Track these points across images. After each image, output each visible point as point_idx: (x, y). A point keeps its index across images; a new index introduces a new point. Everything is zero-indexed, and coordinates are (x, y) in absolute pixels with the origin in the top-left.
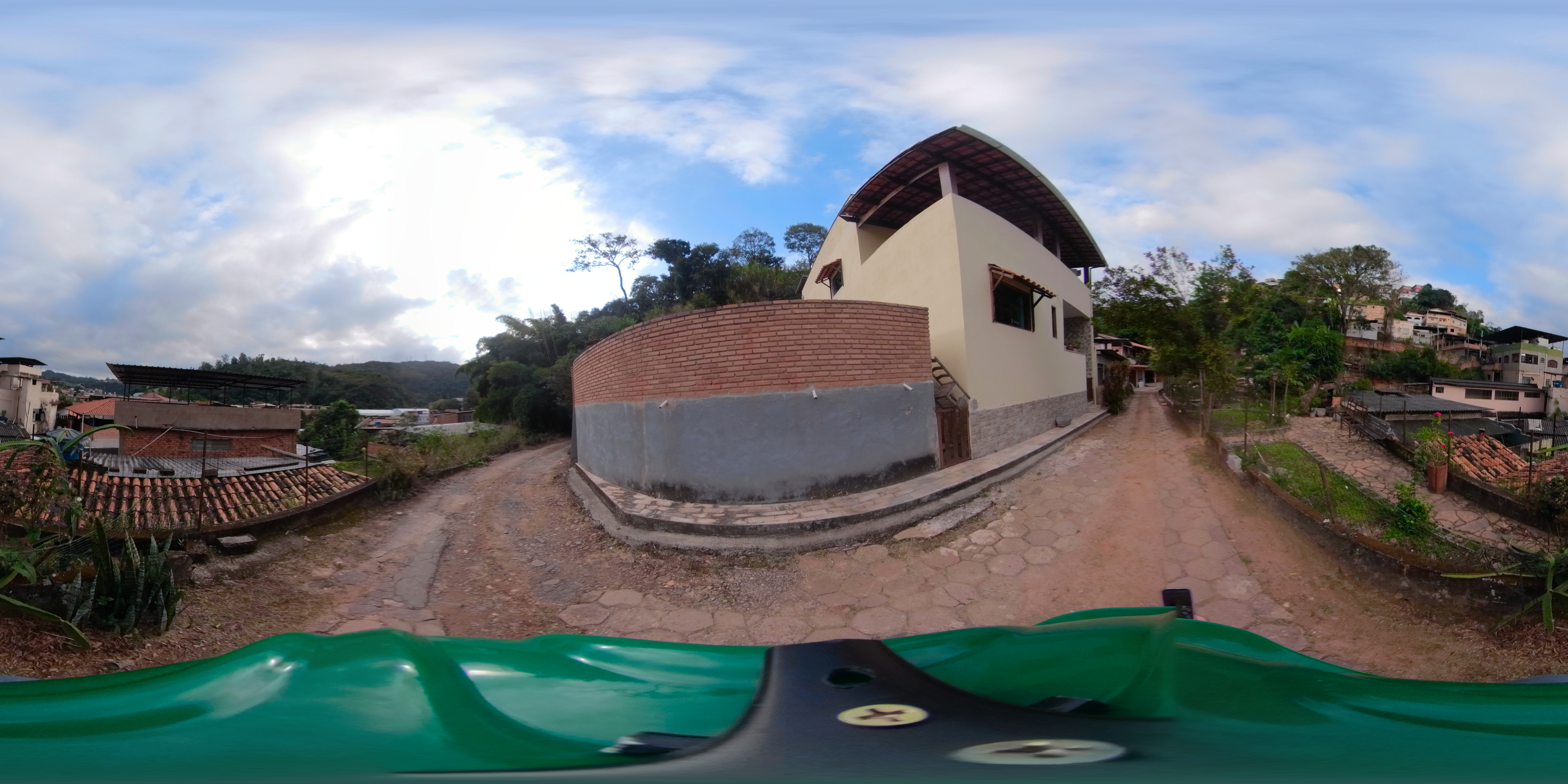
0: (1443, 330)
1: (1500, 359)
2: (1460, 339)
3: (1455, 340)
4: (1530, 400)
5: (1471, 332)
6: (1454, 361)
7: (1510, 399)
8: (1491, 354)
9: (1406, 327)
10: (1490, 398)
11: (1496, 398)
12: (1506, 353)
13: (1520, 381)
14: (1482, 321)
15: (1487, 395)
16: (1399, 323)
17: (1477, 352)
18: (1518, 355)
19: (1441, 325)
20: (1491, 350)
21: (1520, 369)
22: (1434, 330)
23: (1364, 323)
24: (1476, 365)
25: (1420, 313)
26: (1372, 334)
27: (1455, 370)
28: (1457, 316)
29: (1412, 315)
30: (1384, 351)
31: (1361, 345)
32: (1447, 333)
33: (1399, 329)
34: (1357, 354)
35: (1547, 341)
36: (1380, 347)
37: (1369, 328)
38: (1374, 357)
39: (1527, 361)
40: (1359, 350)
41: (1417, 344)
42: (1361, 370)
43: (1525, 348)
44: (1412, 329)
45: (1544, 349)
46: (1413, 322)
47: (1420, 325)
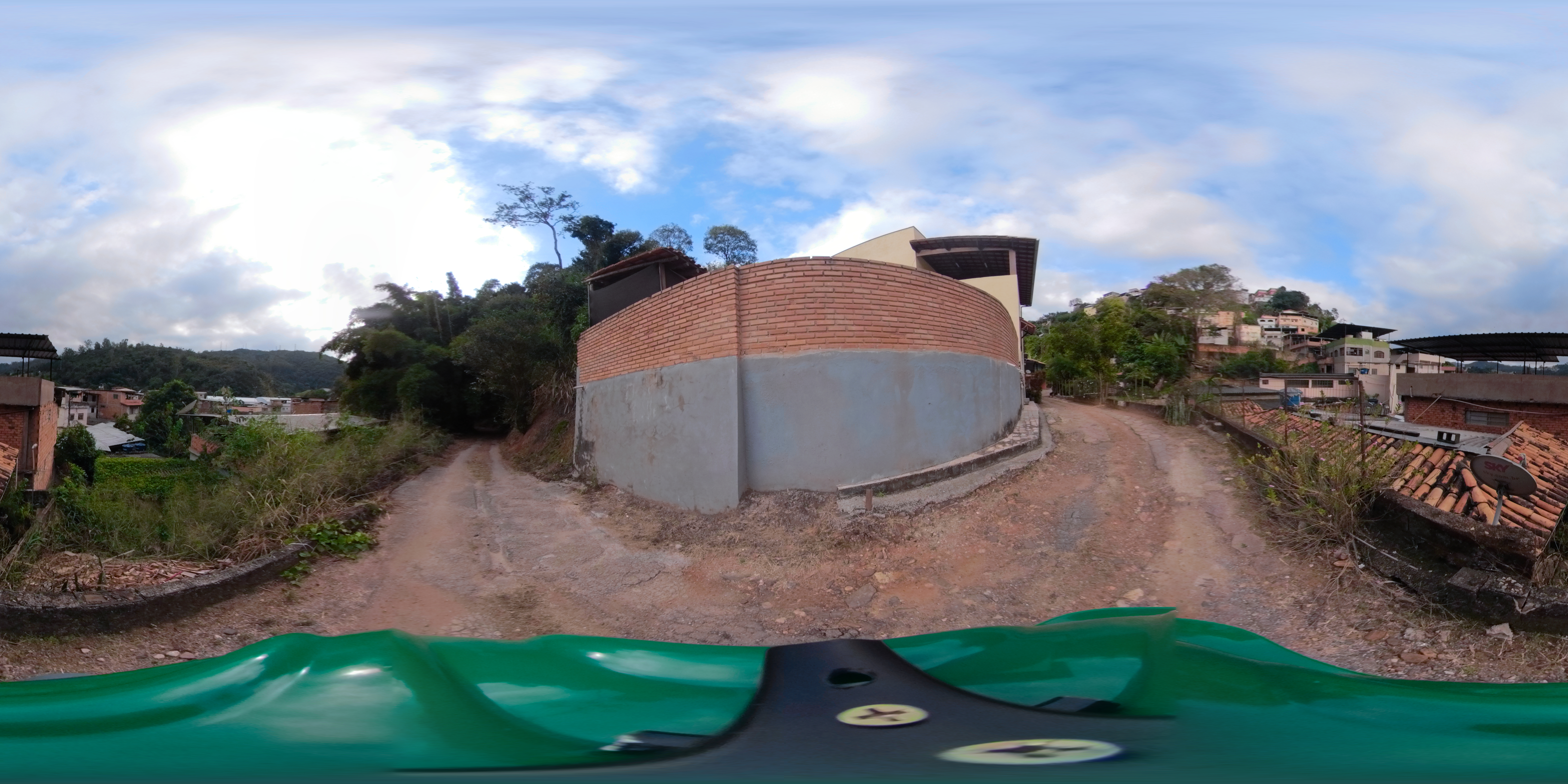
0: (1293, 331)
1: (1331, 353)
2: (1305, 337)
3: (1301, 339)
4: (1344, 387)
5: (1321, 329)
6: (1292, 358)
7: (1326, 387)
9: (1255, 330)
10: (1308, 387)
11: (1312, 387)
12: (1336, 348)
15: (1305, 384)
16: (1247, 327)
17: (1317, 348)
19: (1292, 325)
21: (1346, 361)
22: (1286, 330)
23: (1215, 331)
24: (1312, 360)
25: (1273, 316)
26: (1223, 340)
27: (1291, 366)
28: (1308, 316)
29: (1266, 318)
30: (1231, 354)
31: (1212, 350)
32: (1296, 333)
33: (1248, 333)
34: (1209, 358)
35: (1371, 334)
36: (1228, 351)
37: (1220, 335)
38: (1222, 359)
39: (1352, 354)
40: (1211, 354)
41: (1264, 346)
42: (1210, 371)
43: (1349, 342)
44: (1259, 332)
45: (1368, 342)
46: (1266, 325)
47: (1274, 327)
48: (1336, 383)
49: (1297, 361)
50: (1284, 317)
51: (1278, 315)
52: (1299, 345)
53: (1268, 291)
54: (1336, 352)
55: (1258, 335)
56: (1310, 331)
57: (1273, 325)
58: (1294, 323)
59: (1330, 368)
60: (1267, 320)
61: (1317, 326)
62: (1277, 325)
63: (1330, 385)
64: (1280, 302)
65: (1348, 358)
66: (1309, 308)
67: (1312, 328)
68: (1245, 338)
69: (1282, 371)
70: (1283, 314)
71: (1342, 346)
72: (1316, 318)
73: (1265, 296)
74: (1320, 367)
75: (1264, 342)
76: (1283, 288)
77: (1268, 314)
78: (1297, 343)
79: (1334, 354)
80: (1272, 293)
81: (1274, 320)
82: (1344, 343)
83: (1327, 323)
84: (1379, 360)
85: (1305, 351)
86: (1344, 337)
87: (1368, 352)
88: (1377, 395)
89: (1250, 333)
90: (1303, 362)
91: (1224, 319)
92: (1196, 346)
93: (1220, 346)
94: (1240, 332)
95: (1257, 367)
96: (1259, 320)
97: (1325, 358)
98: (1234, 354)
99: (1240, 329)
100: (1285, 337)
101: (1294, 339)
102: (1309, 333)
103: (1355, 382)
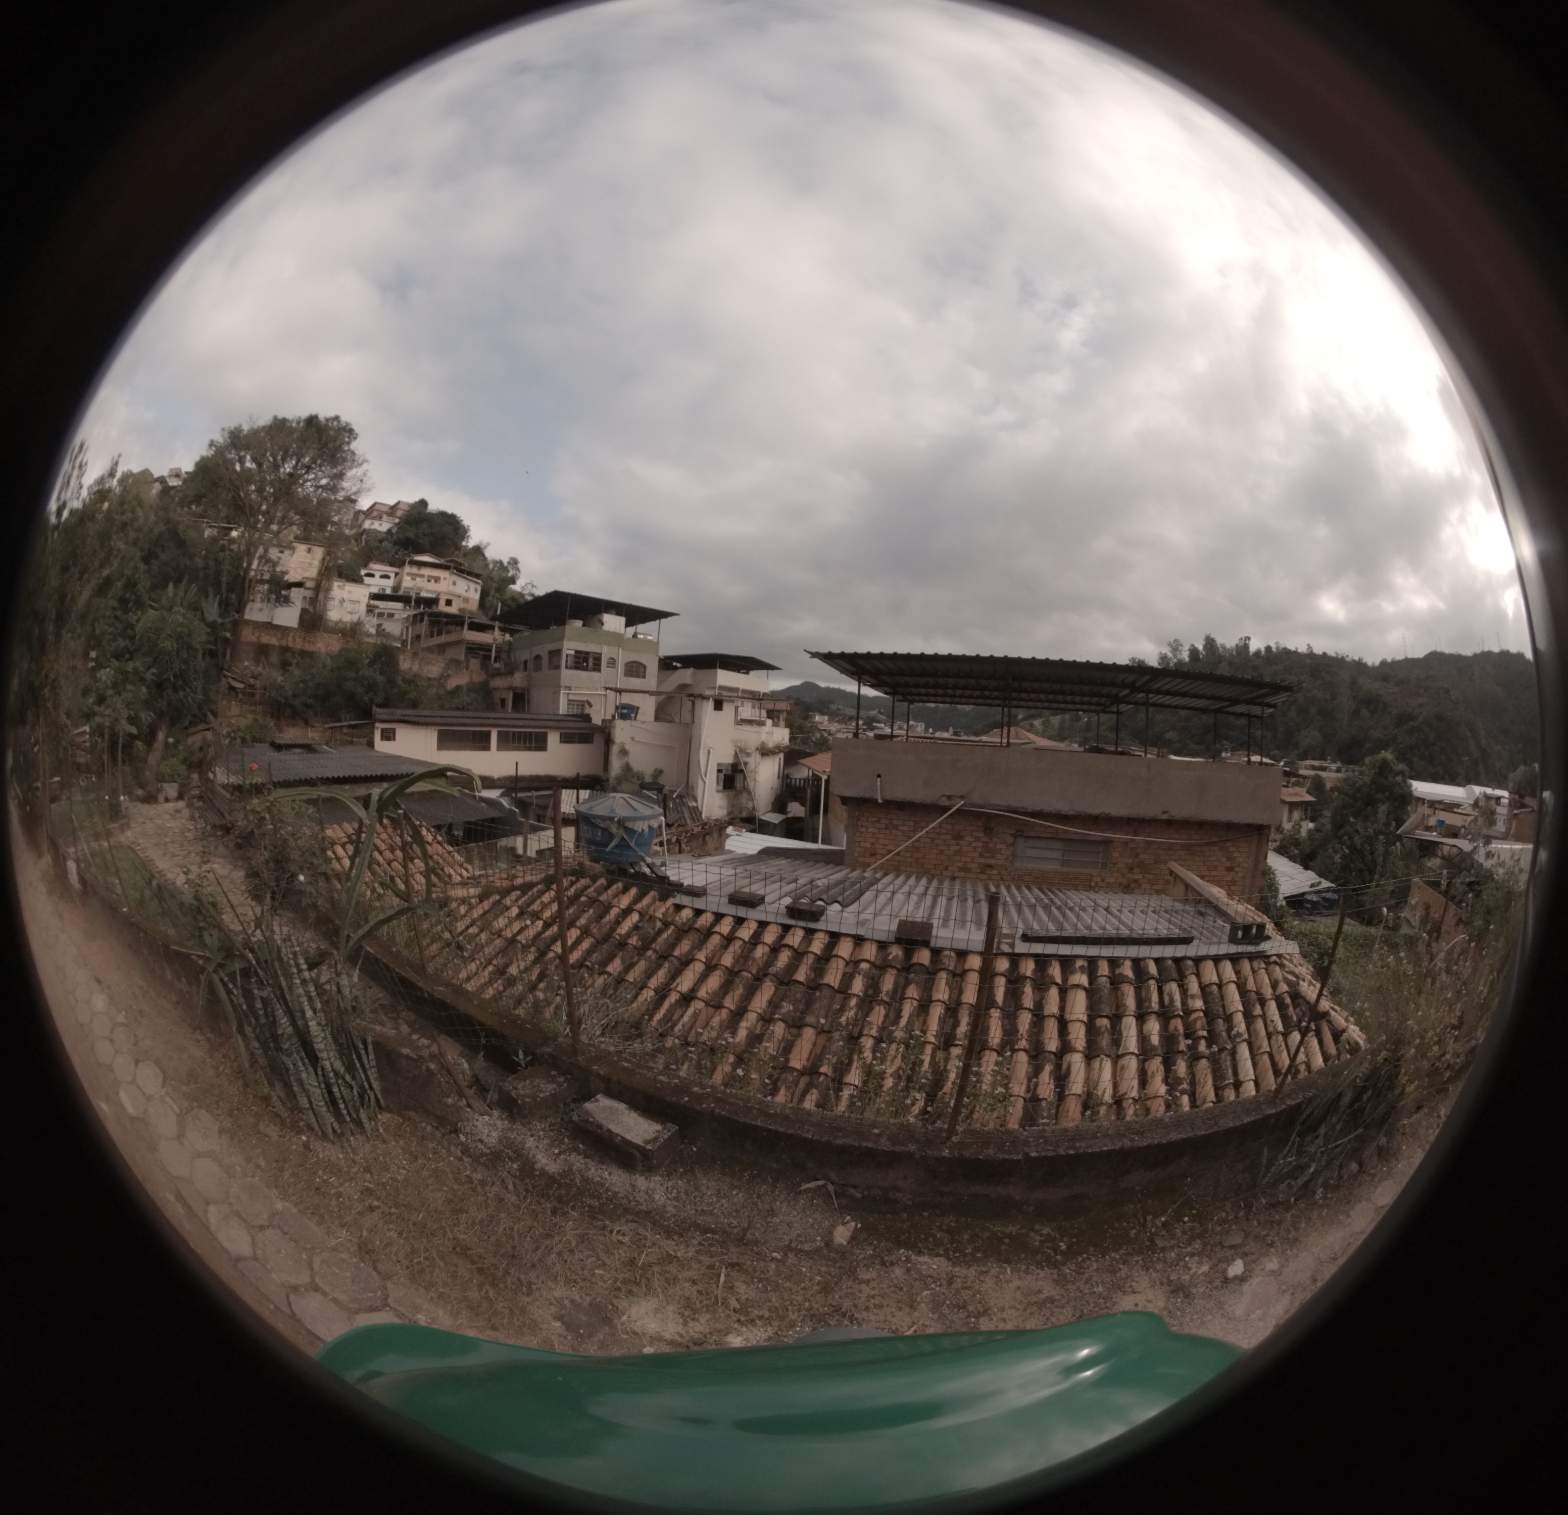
0: (432, 602)
1: (526, 662)
2: (457, 621)
3: (447, 624)
4: (573, 750)
5: (488, 604)
6: (434, 669)
7: (530, 749)
8: (509, 652)
9: (354, 597)
10: (487, 748)
11: (499, 748)
12: (537, 650)
13: (563, 709)
14: (513, 581)
15: (481, 742)
16: (341, 588)
17: (486, 648)
18: (559, 652)
19: (428, 589)
20: (510, 643)
21: (563, 682)
22: (420, 601)
23: (280, 589)
24: (479, 677)
25: (392, 565)
26: (291, 615)
27: (434, 688)
28: (462, 571)
29: (378, 569)
30: (304, 651)
31: (267, 638)
32: (435, 609)
33: (342, 602)
34: (259, 659)
35: (622, 620)
36: (298, 644)
37: (286, 602)
38: (285, 663)
39: (577, 667)
40: (262, 651)
41: (370, 635)
42: (258, 698)
43: (573, 639)
44: (365, 600)
45: (616, 639)
46: (377, 585)
47: (388, 591)
49: (444, 677)
50: (414, 570)
51: (401, 566)
52: (443, 639)
53: (391, 508)
54: (538, 658)
55: (363, 608)
56: (462, 605)
57: (388, 585)
58: (432, 586)
59: (520, 699)
60: (378, 575)
61: (477, 596)
62: (396, 588)
63: (538, 743)
64: (411, 533)
65: (567, 675)
66: (467, 554)
67: (466, 600)
68: (334, 614)
70: (411, 564)
71: (553, 646)
72: (477, 576)
73: (385, 517)
74: (497, 697)
75: (370, 625)
76: (421, 504)
77: (382, 562)
78: (440, 633)
79: (530, 666)
80: (400, 513)
81: (392, 575)
82: (561, 639)
83: (498, 590)
84: (635, 685)
85: (460, 653)
86: (562, 622)
87: (612, 662)
88: (662, 773)
89: (347, 603)
90: (460, 680)
91: (301, 562)
92: (238, 627)
93: (283, 630)
94: (326, 599)
95: (361, 690)
96: (363, 574)
97: (510, 671)
98: (311, 654)
99: (327, 591)
100: (415, 616)
101: (432, 623)
102: (460, 610)
103: (598, 740)
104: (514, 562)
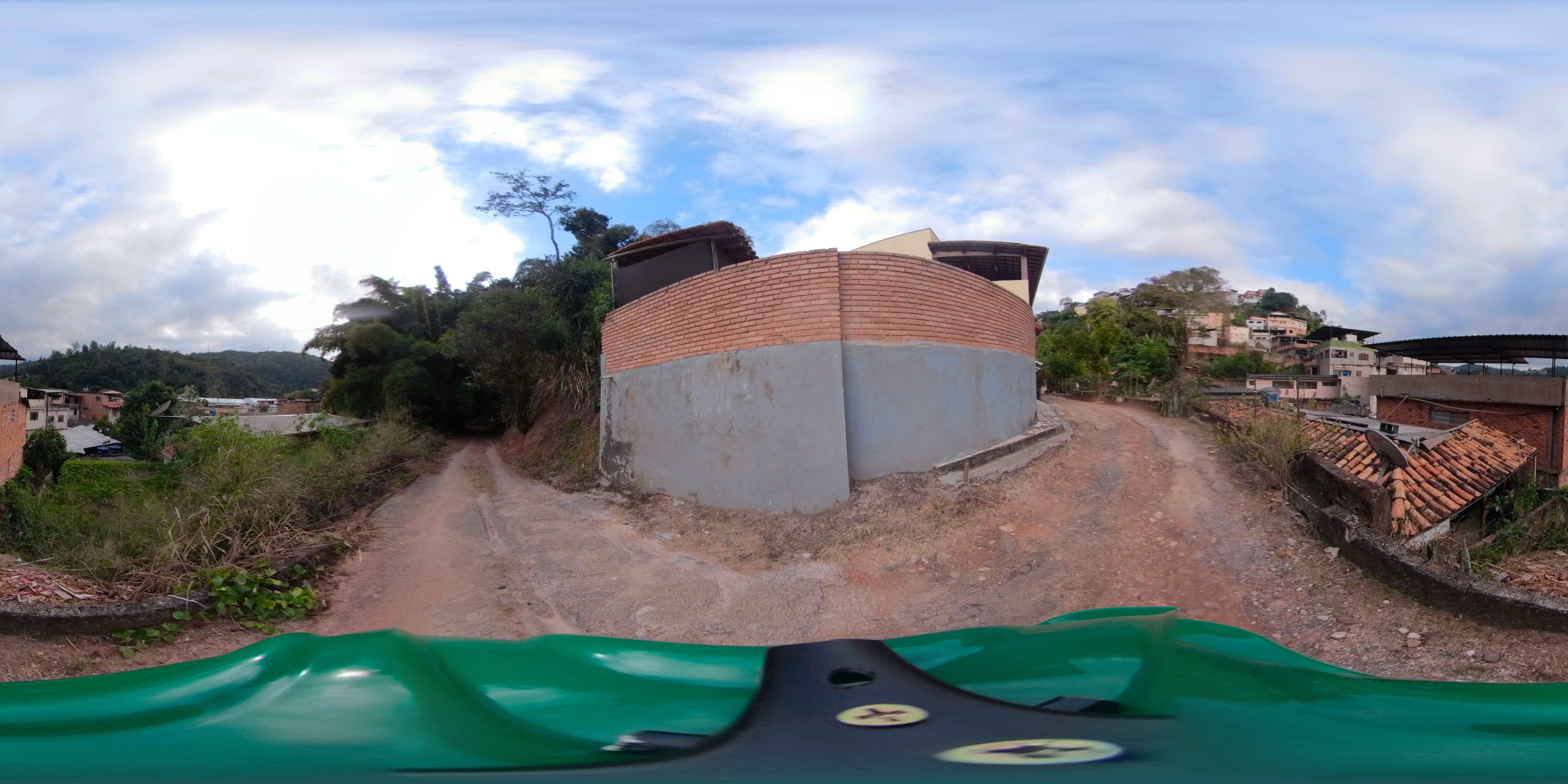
0: (1282, 332)
1: (1317, 355)
2: (1292, 339)
3: (1289, 341)
4: (1328, 388)
5: (1310, 331)
6: (1279, 360)
7: (1311, 388)
8: (1313, 351)
9: (1244, 332)
10: (1291, 388)
11: (1296, 388)
12: (1323, 350)
15: (1289, 385)
16: (1236, 329)
17: (1304, 350)
18: (1329, 351)
19: (1281, 327)
20: (1313, 347)
21: (1331, 363)
22: (1274, 332)
23: (1204, 332)
24: (1299, 362)
25: (1262, 317)
26: (1212, 341)
27: (1278, 368)
28: (1296, 318)
29: (1255, 319)
30: (1219, 355)
31: (1201, 351)
32: (1284, 335)
33: (1237, 335)
34: (1198, 359)
35: (1355, 337)
36: (1217, 352)
37: (1209, 336)
38: (1211, 360)
39: (1337, 356)
40: (1200, 355)
41: (1252, 347)
42: (1199, 371)
43: (1334, 345)
44: (1248, 333)
45: (1352, 344)
46: (1255, 326)
47: (1262, 328)
48: (1320, 384)
49: (1284, 362)
50: (1273, 319)
51: (1266, 317)
52: (1287, 347)
53: (1257, 292)
54: (1322, 353)
55: (1247, 337)
56: (1299, 332)
57: (1261, 326)
58: (1283, 325)
59: (1316, 370)
60: (1255, 322)
61: (1305, 328)
62: (1266, 327)
63: (1314, 386)
64: (1269, 303)
65: (1332, 360)
66: (1298, 310)
67: (1300, 330)
68: (1233, 340)
69: (1269, 373)
70: (1272, 316)
71: (1327, 349)
72: (1304, 319)
73: (1254, 297)
74: (1306, 369)
75: (1252, 344)
76: (1272, 289)
77: (1257, 316)
78: (1285, 345)
79: (1319, 356)
80: (1261, 295)
81: (1263, 322)
82: (1329, 346)
83: (1315, 325)
84: (1364, 362)
85: (1292, 353)
86: (1330, 339)
87: (1352, 355)
88: (1359, 397)
89: (1239, 335)
90: (1290, 363)
91: (1213, 320)
92: (1186, 347)
93: (1209, 347)
94: (1228, 334)
95: (1245, 368)
96: (1248, 321)
98: (1223, 356)
99: (1228, 331)
100: (1273, 339)
101: (1281, 341)
102: (1297, 335)
103: (1338, 383)
104: (1323, 312)
